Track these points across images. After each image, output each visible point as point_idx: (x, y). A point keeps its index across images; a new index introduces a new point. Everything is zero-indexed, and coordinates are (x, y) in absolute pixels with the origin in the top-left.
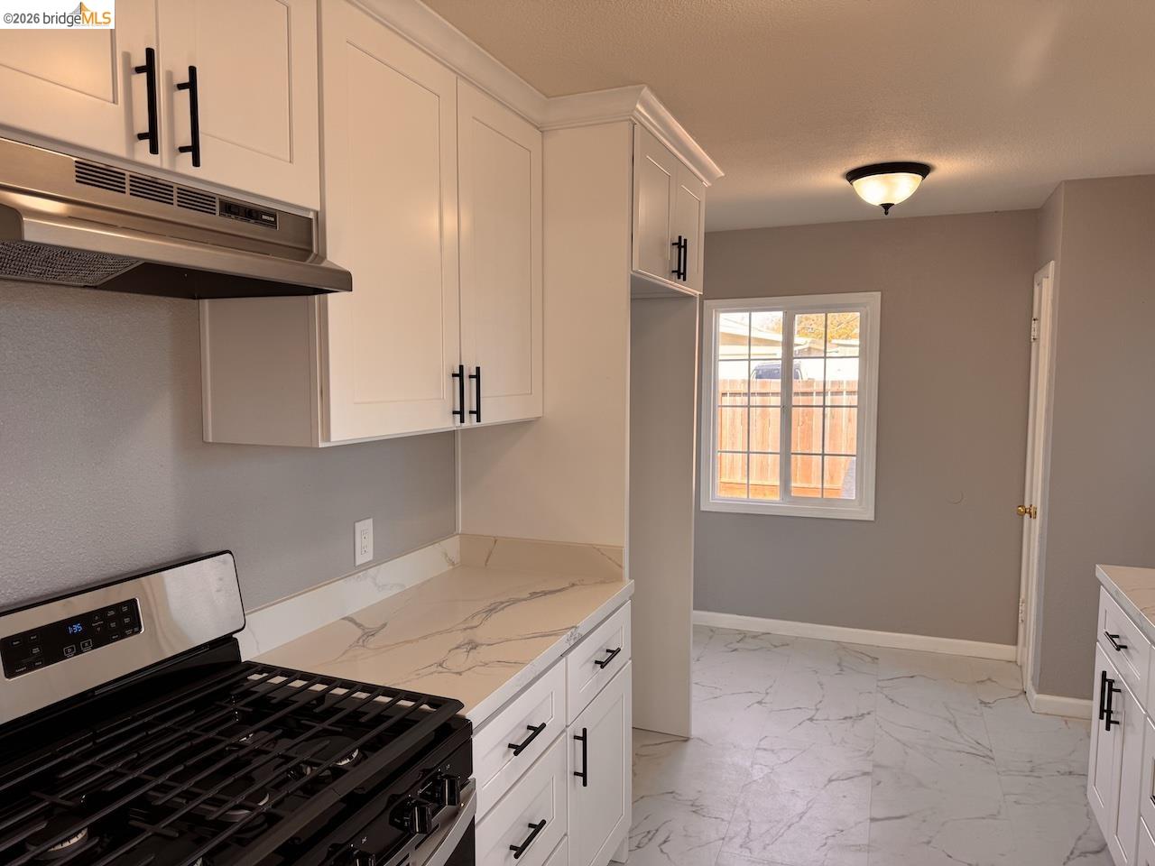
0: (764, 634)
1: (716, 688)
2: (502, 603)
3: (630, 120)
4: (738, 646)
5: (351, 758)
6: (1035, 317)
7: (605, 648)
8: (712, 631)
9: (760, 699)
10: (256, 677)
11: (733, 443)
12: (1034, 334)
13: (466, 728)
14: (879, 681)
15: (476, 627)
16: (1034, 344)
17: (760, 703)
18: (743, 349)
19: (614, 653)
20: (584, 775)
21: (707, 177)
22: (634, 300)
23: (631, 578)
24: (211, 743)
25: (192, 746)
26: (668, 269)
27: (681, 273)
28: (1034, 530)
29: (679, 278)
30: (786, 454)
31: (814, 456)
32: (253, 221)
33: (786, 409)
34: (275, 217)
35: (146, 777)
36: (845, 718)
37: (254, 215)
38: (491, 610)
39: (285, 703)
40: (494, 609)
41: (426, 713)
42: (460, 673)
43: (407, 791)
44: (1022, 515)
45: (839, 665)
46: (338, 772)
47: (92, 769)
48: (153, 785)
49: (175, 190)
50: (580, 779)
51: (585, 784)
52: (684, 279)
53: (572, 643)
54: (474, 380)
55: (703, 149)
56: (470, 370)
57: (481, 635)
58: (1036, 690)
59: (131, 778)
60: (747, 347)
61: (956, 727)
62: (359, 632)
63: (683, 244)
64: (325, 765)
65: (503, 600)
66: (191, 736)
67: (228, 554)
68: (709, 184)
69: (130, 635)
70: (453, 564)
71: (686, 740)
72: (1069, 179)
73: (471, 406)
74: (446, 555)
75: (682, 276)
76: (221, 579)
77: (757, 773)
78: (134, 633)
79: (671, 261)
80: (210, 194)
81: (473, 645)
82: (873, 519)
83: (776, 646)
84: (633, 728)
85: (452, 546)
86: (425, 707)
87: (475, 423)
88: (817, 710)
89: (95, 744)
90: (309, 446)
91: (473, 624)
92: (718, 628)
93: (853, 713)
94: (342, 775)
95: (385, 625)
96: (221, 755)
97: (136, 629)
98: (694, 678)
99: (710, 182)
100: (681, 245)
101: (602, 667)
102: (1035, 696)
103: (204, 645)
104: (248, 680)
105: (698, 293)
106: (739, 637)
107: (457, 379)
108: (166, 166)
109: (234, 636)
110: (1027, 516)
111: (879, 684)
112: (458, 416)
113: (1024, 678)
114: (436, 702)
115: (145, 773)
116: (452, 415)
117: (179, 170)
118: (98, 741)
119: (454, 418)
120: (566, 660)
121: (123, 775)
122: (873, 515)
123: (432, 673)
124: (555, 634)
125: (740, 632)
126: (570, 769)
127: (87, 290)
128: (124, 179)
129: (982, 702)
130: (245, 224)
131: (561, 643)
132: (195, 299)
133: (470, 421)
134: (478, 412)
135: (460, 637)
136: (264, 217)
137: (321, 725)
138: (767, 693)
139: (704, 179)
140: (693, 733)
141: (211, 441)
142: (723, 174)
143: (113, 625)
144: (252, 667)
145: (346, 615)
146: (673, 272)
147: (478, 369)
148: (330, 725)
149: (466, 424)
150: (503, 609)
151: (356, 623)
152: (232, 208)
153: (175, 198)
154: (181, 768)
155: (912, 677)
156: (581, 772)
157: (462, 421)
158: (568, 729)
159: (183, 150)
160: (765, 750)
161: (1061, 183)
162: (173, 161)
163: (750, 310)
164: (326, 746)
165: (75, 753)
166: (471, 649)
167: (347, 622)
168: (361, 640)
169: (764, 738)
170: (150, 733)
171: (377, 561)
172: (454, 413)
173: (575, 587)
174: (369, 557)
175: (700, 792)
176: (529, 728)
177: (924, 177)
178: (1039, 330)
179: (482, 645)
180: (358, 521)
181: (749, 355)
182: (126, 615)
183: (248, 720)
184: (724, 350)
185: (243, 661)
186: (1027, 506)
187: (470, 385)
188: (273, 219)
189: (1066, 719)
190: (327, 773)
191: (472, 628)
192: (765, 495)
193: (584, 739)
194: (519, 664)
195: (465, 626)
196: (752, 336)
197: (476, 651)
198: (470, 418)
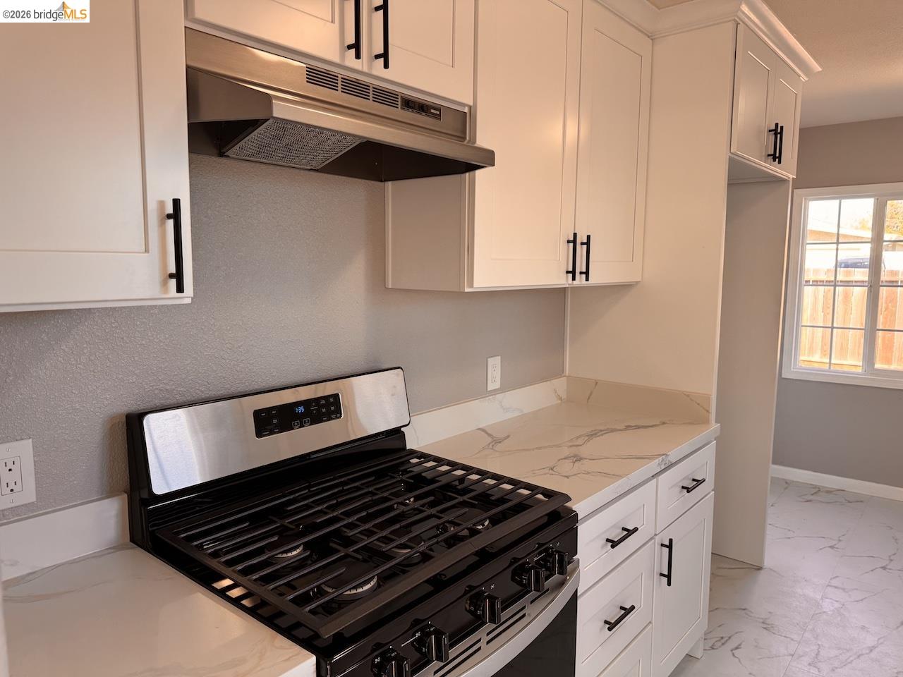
0: (839, 490)
1: (789, 530)
2: (601, 431)
3: (734, 20)
4: (812, 497)
5: (483, 525)
7: (692, 477)
8: (786, 483)
9: (831, 545)
10: (414, 461)
13: (573, 518)
15: (580, 445)
17: (831, 547)
19: (699, 482)
20: (669, 577)
21: (803, 72)
22: (731, 185)
23: (717, 422)
24: (386, 500)
25: (372, 500)
26: (764, 154)
27: (776, 157)
29: (774, 161)
30: (871, 329)
32: (424, 114)
33: (873, 289)
34: (440, 111)
35: (342, 517)
37: (425, 109)
38: (592, 435)
39: (433, 481)
40: (596, 434)
41: (540, 501)
42: (567, 477)
43: (526, 557)
46: (474, 532)
47: (308, 507)
48: (346, 522)
49: (371, 89)
50: (666, 579)
51: (669, 584)
52: (780, 162)
53: (663, 467)
54: (585, 246)
55: (802, 45)
56: (582, 238)
57: (584, 451)
59: (331, 515)
62: (490, 440)
63: (779, 131)
64: (465, 525)
65: (601, 429)
66: (373, 494)
67: (400, 370)
68: (806, 79)
69: (334, 419)
70: (561, 399)
71: (760, 569)
73: (581, 268)
74: (556, 392)
75: (777, 160)
76: (395, 387)
77: (827, 606)
78: (337, 418)
79: (767, 147)
80: (395, 93)
81: (578, 459)
84: (712, 553)
85: (560, 384)
86: (540, 496)
87: (584, 282)
88: (890, 560)
89: (309, 491)
90: (458, 290)
91: (577, 443)
92: (793, 482)
94: (476, 535)
95: (508, 437)
96: (391, 509)
97: (338, 415)
98: (769, 521)
99: (807, 77)
100: (777, 132)
101: (688, 492)
103: (382, 433)
104: (410, 463)
105: (791, 176)
106: (813, 491)
107: (571, 245)
108: (365, 69)
109: (402, 429)
112: (571, 275)
114: (549, 494)
115: (341, 514)
116: (565, 274)
117: (375, 72)
118: (312, 489)
119: (567, 277)
120: (657, 481)
121: (326, 513)
123: (545, 474)
124: (651, 458)
125: (815, 487)
126: (657, 571)
127: (312, 173)
128: (337, 80)
130: (418, 115)
131: (654, 466)
132: (381, 181)
133: (580, 280)
134: (587, 273)
135: (567, 451)
136: (432, 111)
137: (462, 498)
139: (800, 73)
140: (765, 564)
141: (390, 287)
142: (820, 69)
143: (324, 410)
144: (413, 453)
145: (480, 427)
146: (769, 155)
147: (589, 237)
148: (469, 498)
149: (576, 283)
150: (602, 435)
151: (487, 433)
152: (409, 104)
153: (371, 95)
154: (364, 514)
156: (667, 574)
157: (574, 279)
158: (657, 537)
159: (377, 57)
160: (836, 587)
162: (370, 66)
163: (840, 197)
164: (466, 512)
165: (297, 495)
166: (576, 461)
167: (480, 431)
168: (491, 445)
169: (834, 578)
170: (345, 488)
171: (504, 388)
172: (568, 272)
173: (665, 425)
174: (497, 385)
175: (770, 613)
176: (624, 529)
179: (586, 459)
180: (490, 357)
182: (332, 404)
183: (410, 488)
185: (408, 448)
187: (581, 251)
188: (438, 113)
190: (466, 532)
191: (577, 446)
193: (670, 547)
194: (617, 477)
195: (571, 444)
196: (840, 233)
197: (580, 463)
198: (580, 277)
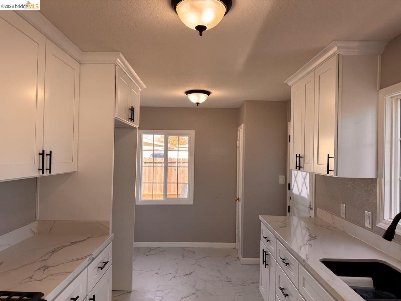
0: (157, 248)
1: (141, 270)
2: (58, 248)
3: (115, 64)
4: (149, 253)
6: (238, 140)
7: (103, 262)
8: (139, 249)
9: (156, 272)
11: (145, 180)
12: (238, 145)
14: (196, 260)
15: (47, 259)
16: (238, 148)
17: (156, 273)
18: (152, 148)
19: (106, 263)
21: (140, 88)
22: (116, 128)
23: (112, 233)
26: (128, 118)
27: (132, 119)
28: (240, 205)
29: (132, 121)
30: (166, 183)
31: (172, 184)
33: (166, 168)
36: (186, 275)
38: (54, 251)
42: (41, 280)
44: (236, 200)
45: (183, 256)
52: (134, 122)
53: (90, 261)
54: (49, 156)
55: (140, 78)
56: (47, 152)
57: (49, 262)
58: (242, 257)
60: (153, 147)
61: (220, 273)
65: (58, 247)
70: (34, 233)
71: (131, 292)
72: (247, 100)
73: (47, 166)
74: (31, 230)
77: (157, 300)
79: (129, 115)
81: (46, 268)
82: (193, 204)
83: (161, 252)
85: (34, 226)
87: (48, 174)
88: (176, 273)
91: (45, 258)
92: (141, 248)
93: (188, 272)
99: (141, 89)
100: (132, 110)
101: (101, 269)
102: (242, 259)
105: (138, 127)
106: (149, 250)
107: (41, 156)
110: (237, 201)
111: (196, 261)
112: (41, 171)
113: (238, 253)
116: (38, 171)
120: (87, 269)
122: (193, 203)
123: (27, 282)
124: (83, 258)
125: (149, 248)
129: (227, 263)
131: (86, 262)
133: (47, 173)
134: (50, 169)
135: (40, 265)
138: (159, 270)
139: (139, 88)
140: (133, 289)
142: (146, 87)
146: (130, 119)
147: (51, 152)
149: (45, 174)
150: (59, 250)
155: (206, 257)
157: (43, 173)
158: (88, 296)
160: (159, 291)
161: (245, 101)
163: (154, 134)
166: (45, 269)
169: (159, 287)
172: (39, 170)
173: (90, 239)
176: (72, 299)
177: (209, 95)
178: (239, 144)
179: (50, 267)
181: (153, 149)
184: (144, 147)
186: (237, 197)
187: (47, 158)
189: (251, 265)
191: (45, 260)
192: (156, 198)
193: (94, 299)
194: (68, 273)
195: (41, 259)
196: (154, 143)
197: (47, 270)
198: (46, 172)
